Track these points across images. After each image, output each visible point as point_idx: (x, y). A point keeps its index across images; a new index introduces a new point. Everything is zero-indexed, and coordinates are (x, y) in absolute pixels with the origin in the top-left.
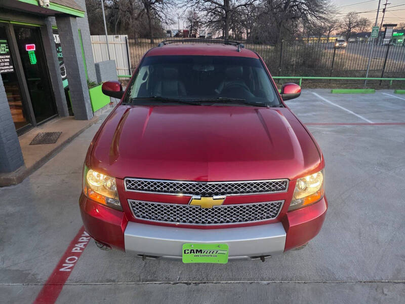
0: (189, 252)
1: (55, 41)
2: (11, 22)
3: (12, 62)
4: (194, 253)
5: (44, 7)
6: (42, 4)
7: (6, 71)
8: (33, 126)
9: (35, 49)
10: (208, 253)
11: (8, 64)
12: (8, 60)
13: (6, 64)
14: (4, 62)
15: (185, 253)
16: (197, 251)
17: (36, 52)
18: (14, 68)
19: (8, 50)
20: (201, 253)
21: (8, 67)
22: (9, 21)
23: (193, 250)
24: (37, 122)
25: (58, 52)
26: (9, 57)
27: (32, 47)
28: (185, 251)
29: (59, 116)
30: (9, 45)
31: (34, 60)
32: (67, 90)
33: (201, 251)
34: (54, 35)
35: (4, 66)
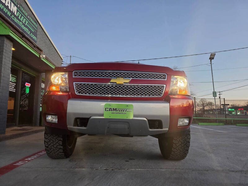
0: (108, 109)
1: (42, 86)
2: (22, 69)
3: (15, 87)
4: (111, 110)
5: (42, 59)
6: (41, 57)
7: (11, 90)
8: (16, 125)
9: (30, 86)
10: (120, 111)
11: (13, 87)
12: (14, 86)
13: (12, 87)
14: (12, 86)
15: (106, 110)
16: (113, 109)
17: (30, 88)
18: (16, 91)
19: (16, 81)
20: (116, 111)
21: (13, 89)
22: (21, 68)
23: (111, 109)
24: (19, 124)
25: (42, 92)
26: (15, 84)
27: (29, 85)
28: (106, 108)
29: (33, 125)
30: (17, 79)
31: (28, 91)
32: (41, 113)
33: (116, 109)
34: (42, 84)
35: (11, 88)
